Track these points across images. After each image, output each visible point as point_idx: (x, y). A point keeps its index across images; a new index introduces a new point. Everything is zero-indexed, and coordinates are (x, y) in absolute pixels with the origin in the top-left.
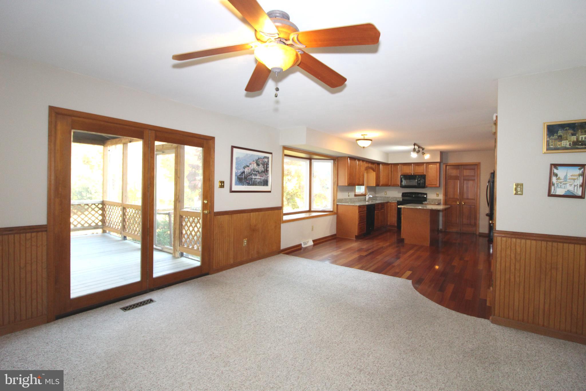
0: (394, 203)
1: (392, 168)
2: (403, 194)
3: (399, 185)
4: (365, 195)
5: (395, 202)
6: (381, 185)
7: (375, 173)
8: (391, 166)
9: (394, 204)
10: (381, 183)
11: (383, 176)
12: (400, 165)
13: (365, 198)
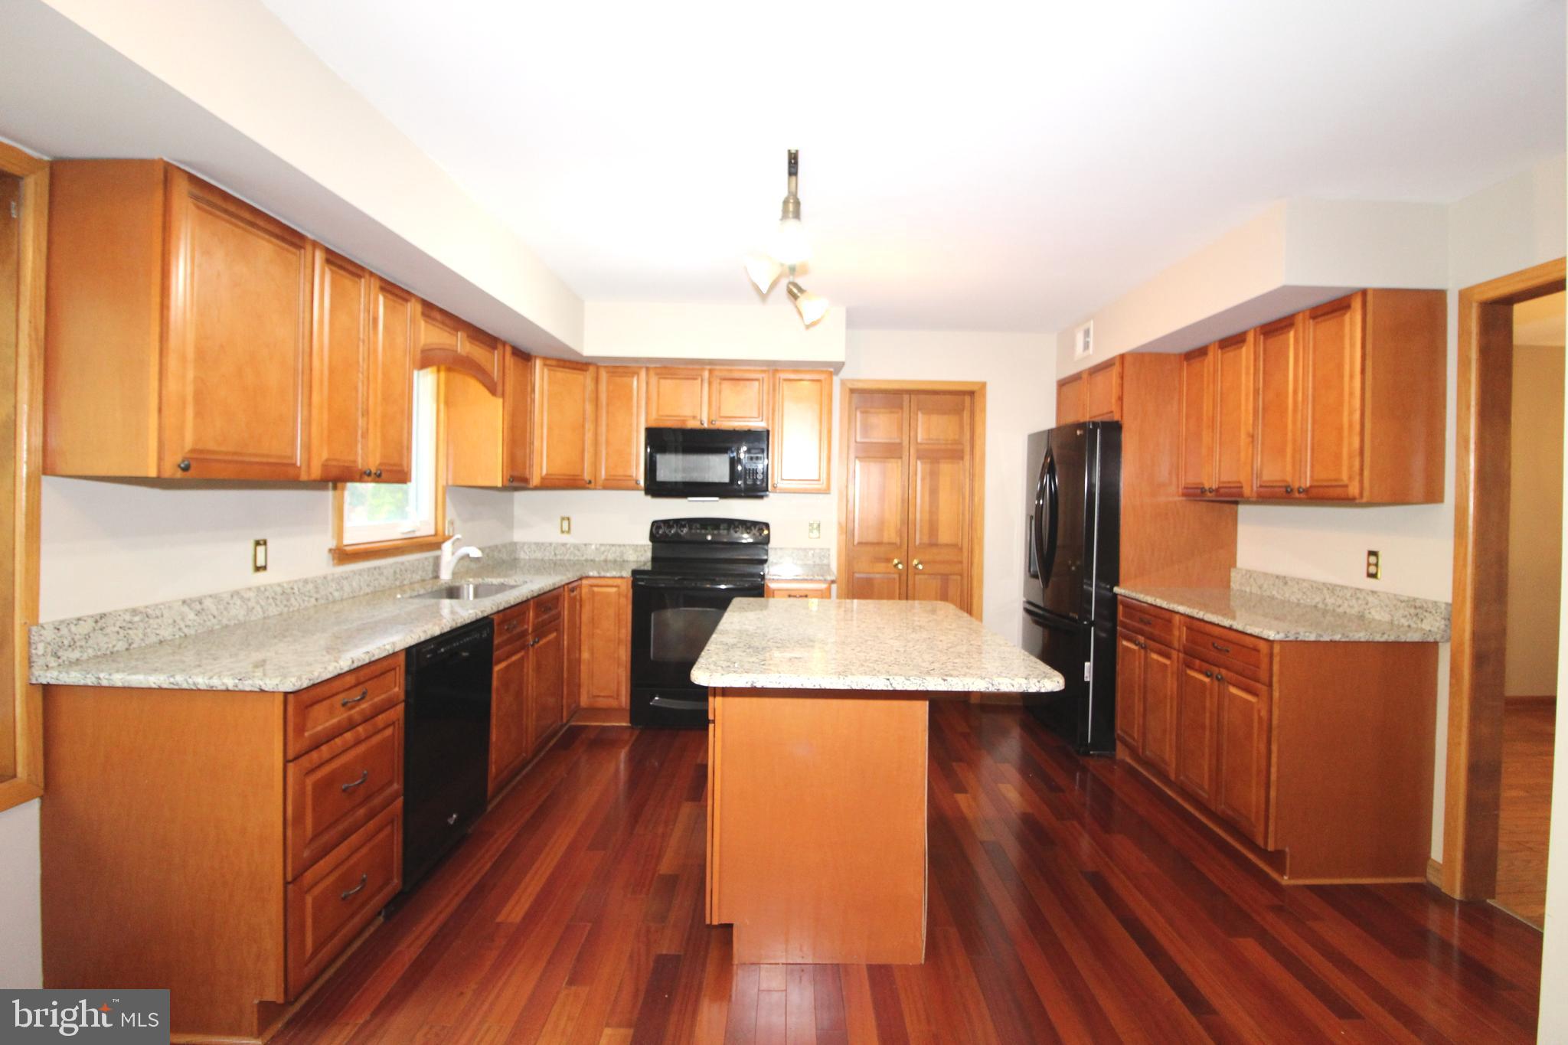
0: (619, 582)
1: (603, 387)
2: (659, 528)
3: (637, 482)
4: (431, 544)
5: (622, 577)
6: (535, 481)
7: (500, 401)
8: (597, 380)
9: (614, 590)
10: (541, 466)
11: (550, 429)
12: (643, 374)
13: (437, 559)
